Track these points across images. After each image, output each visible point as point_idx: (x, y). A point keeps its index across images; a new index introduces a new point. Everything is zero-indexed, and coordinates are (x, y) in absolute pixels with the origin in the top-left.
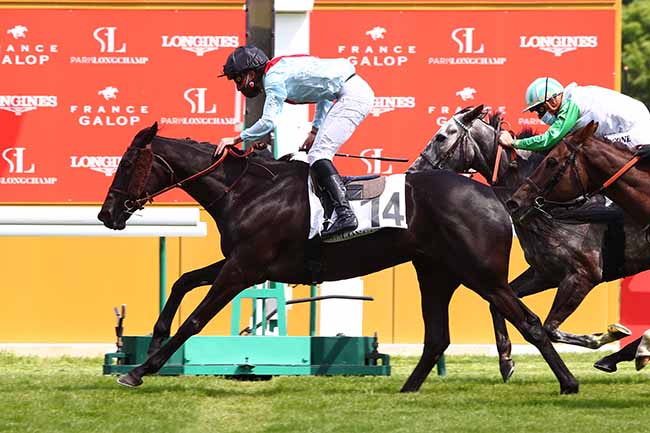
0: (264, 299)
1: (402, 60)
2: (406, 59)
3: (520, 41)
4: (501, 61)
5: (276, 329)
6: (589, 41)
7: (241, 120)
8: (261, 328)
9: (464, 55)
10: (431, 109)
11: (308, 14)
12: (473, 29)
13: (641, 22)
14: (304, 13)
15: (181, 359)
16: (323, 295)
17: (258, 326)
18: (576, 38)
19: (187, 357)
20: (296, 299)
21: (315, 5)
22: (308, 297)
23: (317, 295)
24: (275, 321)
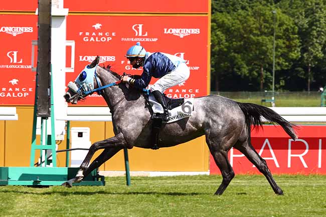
0: (46, 150)
1: (109, 39)
2: (111, 39)
3: (164, 31)
4: (155, 40)
5: (51, 164)
6: (196, 31)
7: (35, 66)
8: (44, 163)
9: (138, 37)
10: (122, 62)
11: (66, 17)
12: (142, 25)
13: (217, 23)
14: (64, 16)
15: (7, 178)
16: (72, 148)
17: (43, 162)
18: (190, 29)
19: (9, 177)
20: (60, 150)
21: (69, 13)
22: (65, 149)
23: (70, 148)
24: (51, 160)
